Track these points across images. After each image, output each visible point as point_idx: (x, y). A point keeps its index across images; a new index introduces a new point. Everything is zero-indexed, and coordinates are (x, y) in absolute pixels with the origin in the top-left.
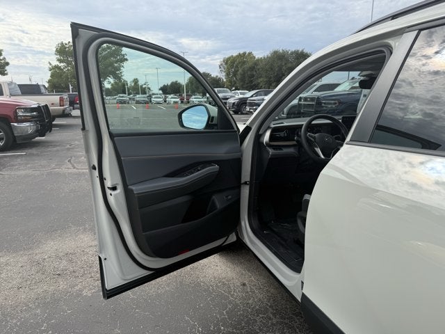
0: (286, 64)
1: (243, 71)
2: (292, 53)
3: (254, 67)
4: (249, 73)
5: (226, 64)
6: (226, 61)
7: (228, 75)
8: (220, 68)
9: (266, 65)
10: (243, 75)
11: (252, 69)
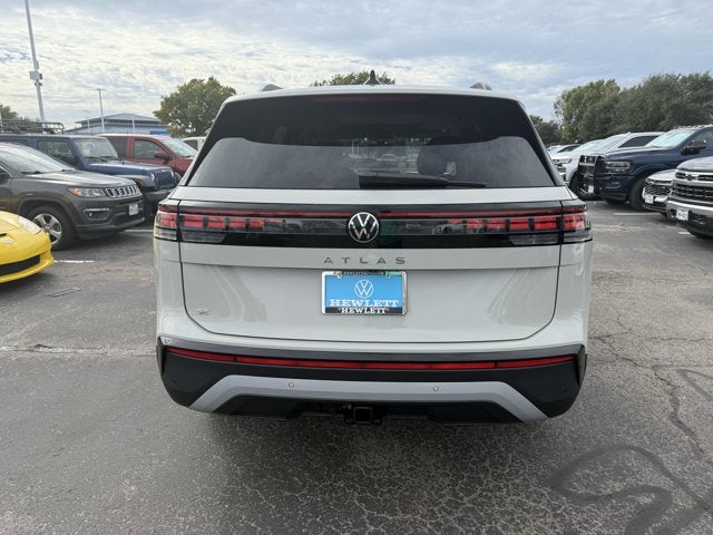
0: (667, 99)
1: (592, 113)
2: (684, 80)
3: (612, 106)
4: (602, 116)
5: (567, 100)
6: (567, 97)
7: (568, 118)
8: (556, 107)
9: (632, 101)
10: (592, 119)
11: (608, 108)
